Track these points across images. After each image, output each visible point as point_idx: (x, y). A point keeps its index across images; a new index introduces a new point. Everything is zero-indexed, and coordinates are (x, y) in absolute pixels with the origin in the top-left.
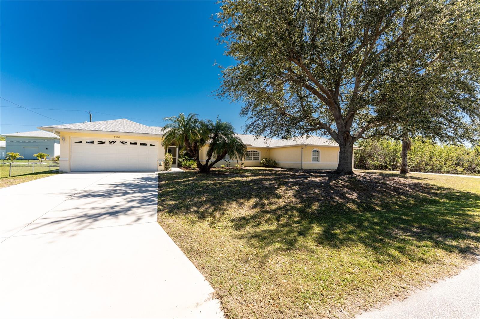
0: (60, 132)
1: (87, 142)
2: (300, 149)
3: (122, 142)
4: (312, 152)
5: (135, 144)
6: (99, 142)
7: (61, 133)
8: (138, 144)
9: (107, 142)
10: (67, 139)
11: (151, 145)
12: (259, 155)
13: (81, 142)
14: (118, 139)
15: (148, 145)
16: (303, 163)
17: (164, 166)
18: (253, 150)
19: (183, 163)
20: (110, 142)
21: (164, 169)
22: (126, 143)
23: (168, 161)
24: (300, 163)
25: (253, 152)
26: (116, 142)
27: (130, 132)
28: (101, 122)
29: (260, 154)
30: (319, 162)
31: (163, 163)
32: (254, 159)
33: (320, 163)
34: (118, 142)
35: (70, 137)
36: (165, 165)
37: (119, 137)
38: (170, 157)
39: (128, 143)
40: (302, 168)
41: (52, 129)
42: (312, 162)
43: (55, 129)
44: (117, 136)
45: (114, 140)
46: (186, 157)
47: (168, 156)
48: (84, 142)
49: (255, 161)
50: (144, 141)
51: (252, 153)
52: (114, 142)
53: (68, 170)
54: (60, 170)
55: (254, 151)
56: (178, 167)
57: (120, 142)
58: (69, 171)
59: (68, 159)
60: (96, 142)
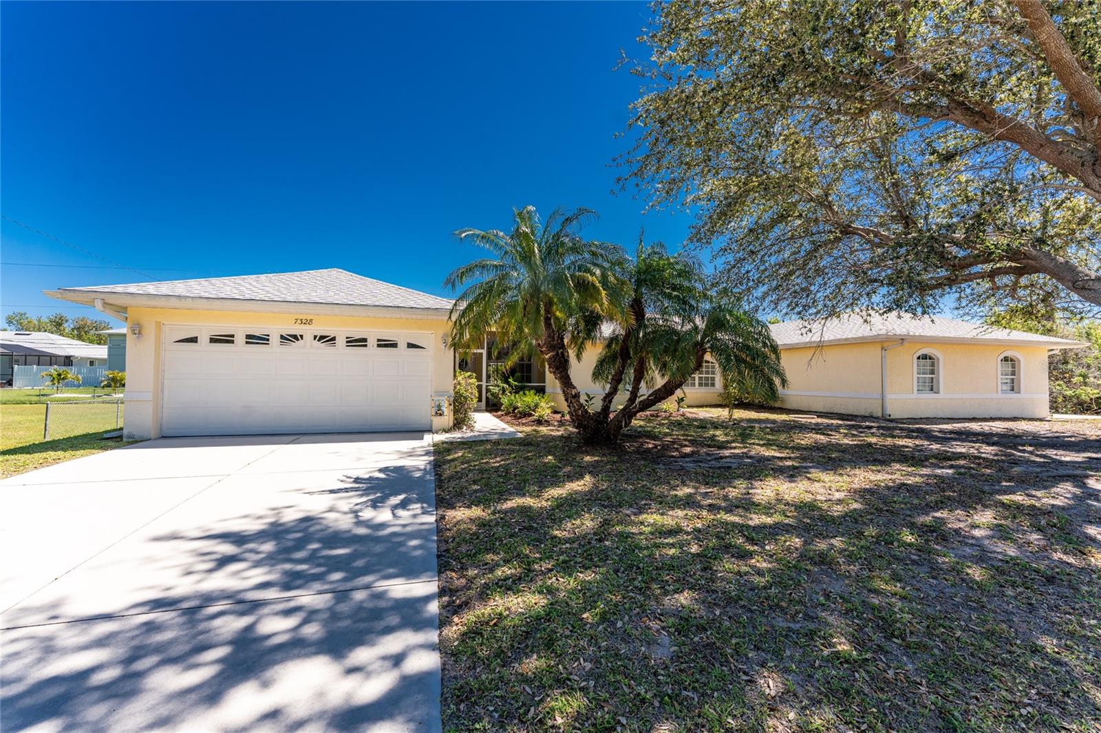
0: (126, 308)
1: (213, 340)
2: (876, 351)
3: (322, 338)
4: (915, 360)
5: (362, 342)
6: (251, 339)
7: (129, 309)
8: (372, 342)
9: (275, 339)
10: (150, 331)
11: (411, 346)
12: (715, 372)
13: (194, 340)
14: (307, 327)
15: (402, 345)
16: (889, 397)
17: (452, 413)
19: (505, 400)
20: (282, 337)
21: (451, 424)
22: (334, 339)
23: (465, 398)
24: (879, 396)
26: (301, 336)
27: (345, 301)
28: (263, 277)
29: (718, 370)
30: (938, 392)
31: (447, 404)
32: (700, 385)
33: (942, 395)
34: (308, 338)
35: (159, 325)
36: (456, 412)
37: (311, 320)
38: (467, 382)
39: (341, 341)
40: (888, 412)
41: (94, 295)
42: (915, 395)
43: (102, 296)
44: (304, 317)
45: (297, 329)
46: (511, 380)
47: (463, 382)
48: (204, 339)
49: (704, 390)
50: (388, 334)
52: (295, 337)
53: (153, 433)
54: (125, 432)
56: (487, 411)
57: (315, 337)
58: (152, 436)
59: (150, 396)
60: (240, 339)
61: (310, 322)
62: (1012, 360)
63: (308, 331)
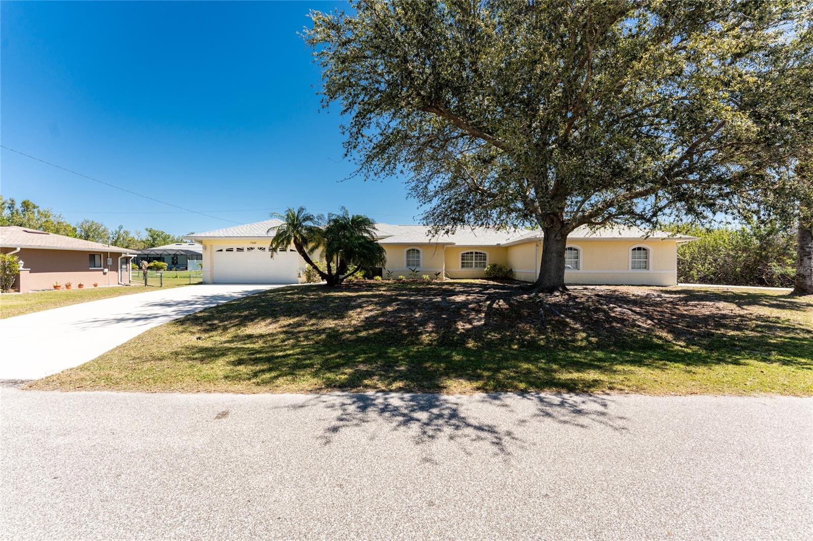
0: (202, 241)
1: (227, 250)
2: (534, 247)
3: (261, 248)
6: (238, 249)
9: (246, 249)
10: (208, 248)
12: (485, 260)
13: (221, 250)
17: (305, 277)
18: (474, 251)
20: (248, 249)
21: (305, 281)
22: (264, 249)
24: (535, 272)
25: (474, 255)
26: (254, 248)
29: (488, 258)
31: (302, 273)
32: (476, 266)
33: (581, 271)
34: (256, 248)
35: (211, 246)
39: (267, 250)
44: (251, 241)
45: (252, 246)
48: (224, 250)
49: (478, 269)
51: (472, 256)
52: (252, 248)
55: (476, 253)
57: (258, 248)
58: (211, 282)
59: (209, 269)
60: (235, 250)
61: (255, 243)
62: (644, 249)
63: (256, 246)
